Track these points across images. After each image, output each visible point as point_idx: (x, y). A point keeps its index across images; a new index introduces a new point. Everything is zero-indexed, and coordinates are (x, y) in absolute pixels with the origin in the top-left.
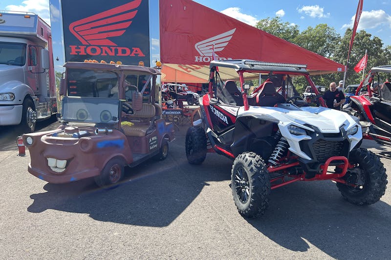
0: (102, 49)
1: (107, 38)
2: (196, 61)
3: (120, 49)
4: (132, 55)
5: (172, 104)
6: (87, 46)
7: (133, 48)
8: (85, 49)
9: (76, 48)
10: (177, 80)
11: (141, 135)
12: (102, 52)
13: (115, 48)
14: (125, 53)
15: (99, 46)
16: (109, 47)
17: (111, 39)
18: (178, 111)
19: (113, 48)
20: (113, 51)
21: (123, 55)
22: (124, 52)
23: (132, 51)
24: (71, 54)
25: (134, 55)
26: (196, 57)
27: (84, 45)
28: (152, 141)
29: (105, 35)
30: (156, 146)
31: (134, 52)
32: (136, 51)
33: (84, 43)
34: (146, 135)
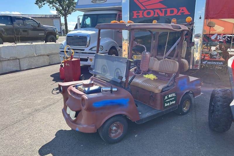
1: (160, 2)
3: (169, 10)
4: (179, 14)
5: (216, 55)
6: (145, 10)
7: (180, 8)
9: (137, 13)
10: (233, 32)
11: (157, 91)
12: (154, 14)
13: (165, 9)
14: (173, 13)
16: (160, 9)
17: (162, 2)
18: (220, 61)
19: (163, 10)
20: (163, 12)
21: (171, 14)
23: (178, 11)
24: (133, 17)
25: (181, 14)
27: (142, 10)
28: (169, 98)
30: (174, 102)
31: (181, 11)
32: (183, 10)
33: (143, 8)
34: (162, 91)
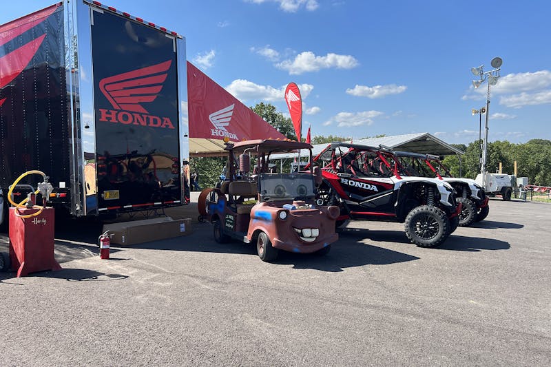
0: (133, 117)
1: (140, 103)
2: (213, 134)
4: (163, 126)
6: (119, 110)
7: (163, 118)
8: (117, 114)
9: (107, 113)
12: (134, 120)
13: (147, 116)
14: (156, 124)
15: (131, 113)
16: (141, 114)
17: (143, 104)
19: (145, 116)
20: (145, 120)
21: (155, 126)
22: (155, 122)
23: (163, 120)
24: (100, 120)
25: (165, 127)
26: (213, 130)
27: (116, 110)
29: (136, 100)
31: (164, 123)
32: (167, 122)
33: (116, 107)
